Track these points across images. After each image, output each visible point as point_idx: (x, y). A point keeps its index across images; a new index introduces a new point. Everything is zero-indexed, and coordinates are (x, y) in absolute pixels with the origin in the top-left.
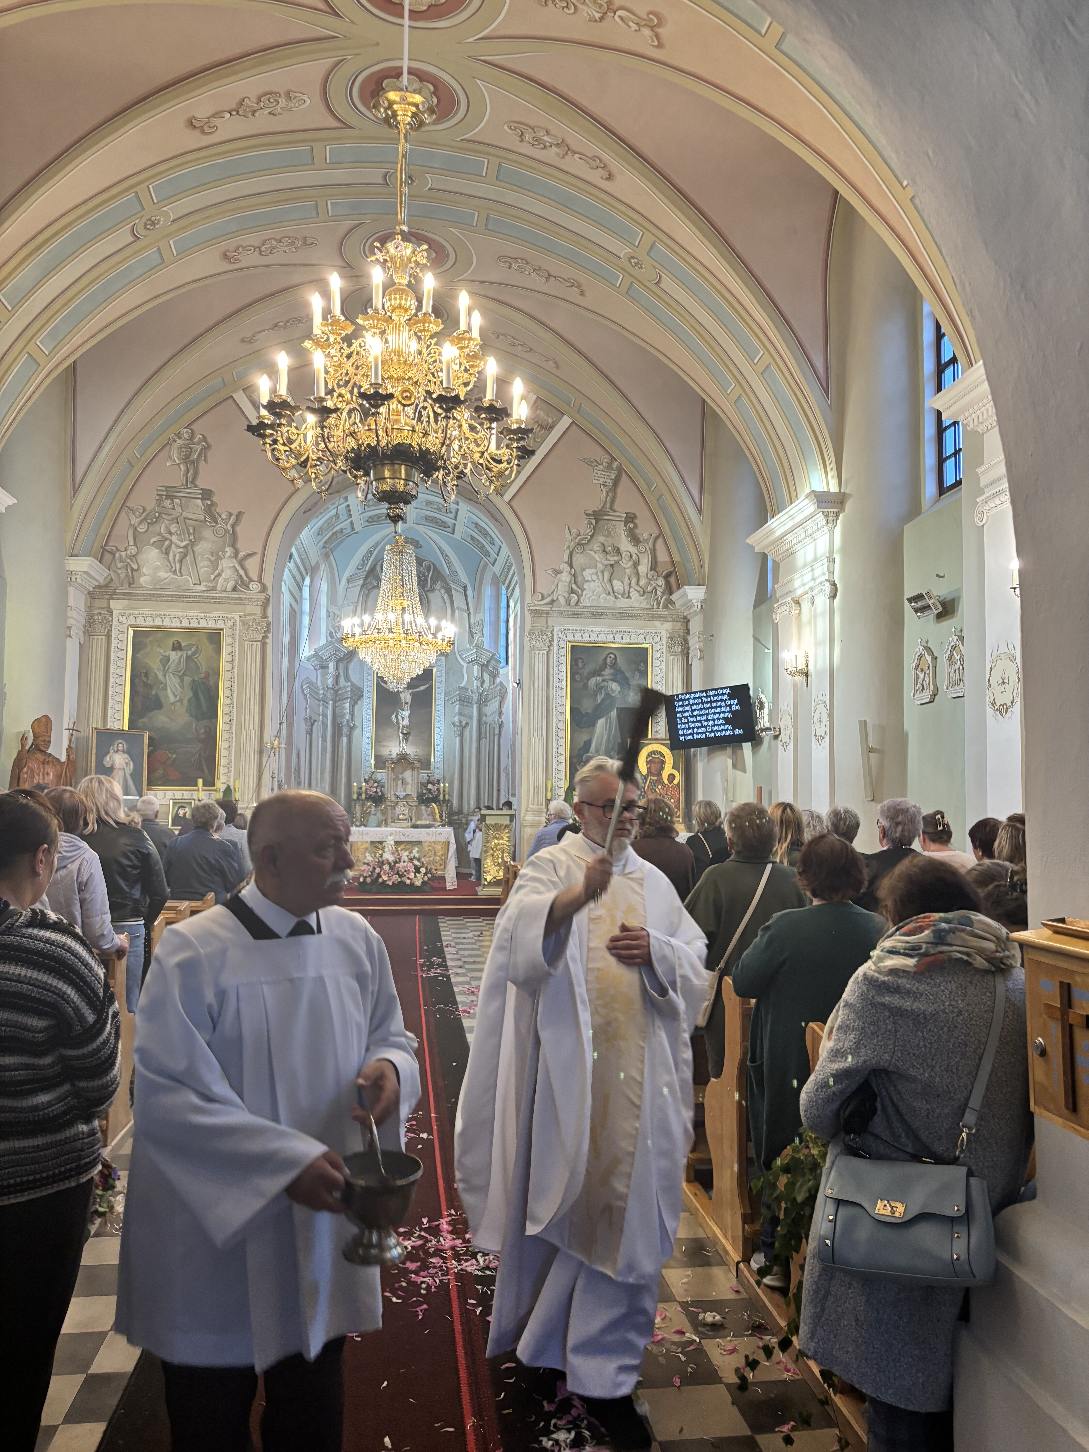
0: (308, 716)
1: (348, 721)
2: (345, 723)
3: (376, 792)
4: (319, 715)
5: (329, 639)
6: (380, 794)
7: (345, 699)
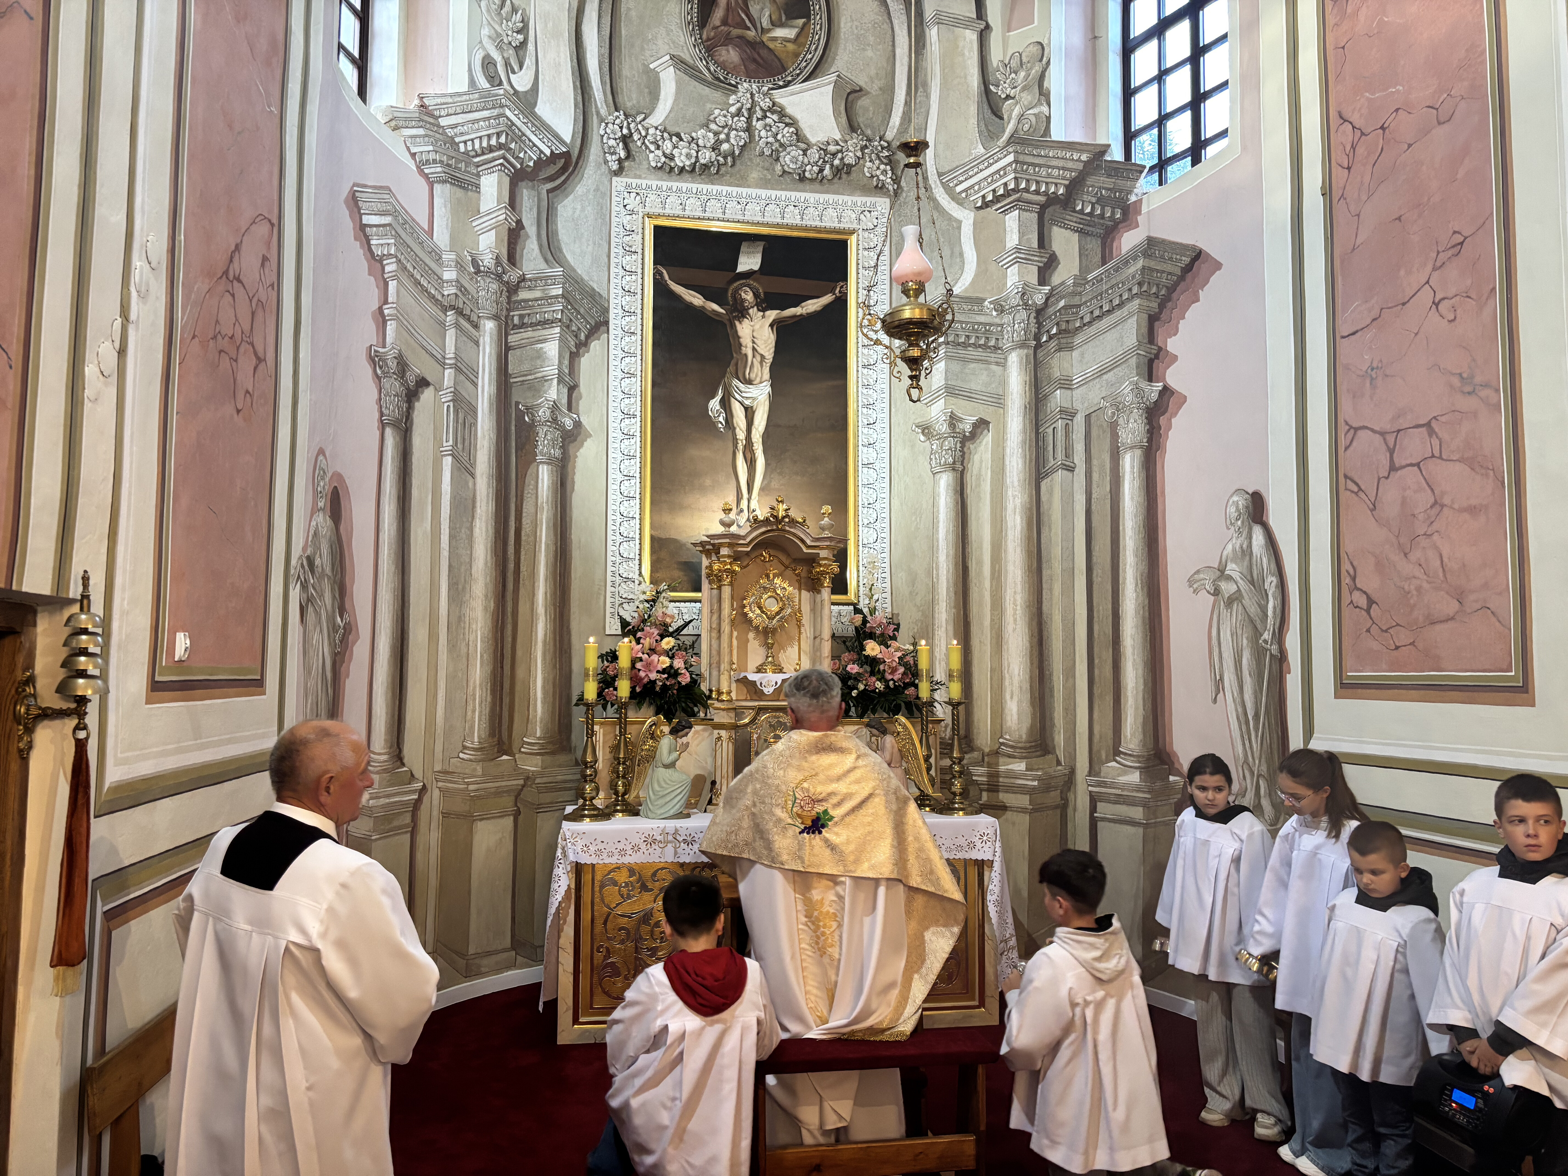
0: (390, 352)
1: (555, 407)
2: (543, 413)
3: (671, 672)
4: (443, 365)
5: (483, 83)
6: (685, 679)
7: (545, 323)
